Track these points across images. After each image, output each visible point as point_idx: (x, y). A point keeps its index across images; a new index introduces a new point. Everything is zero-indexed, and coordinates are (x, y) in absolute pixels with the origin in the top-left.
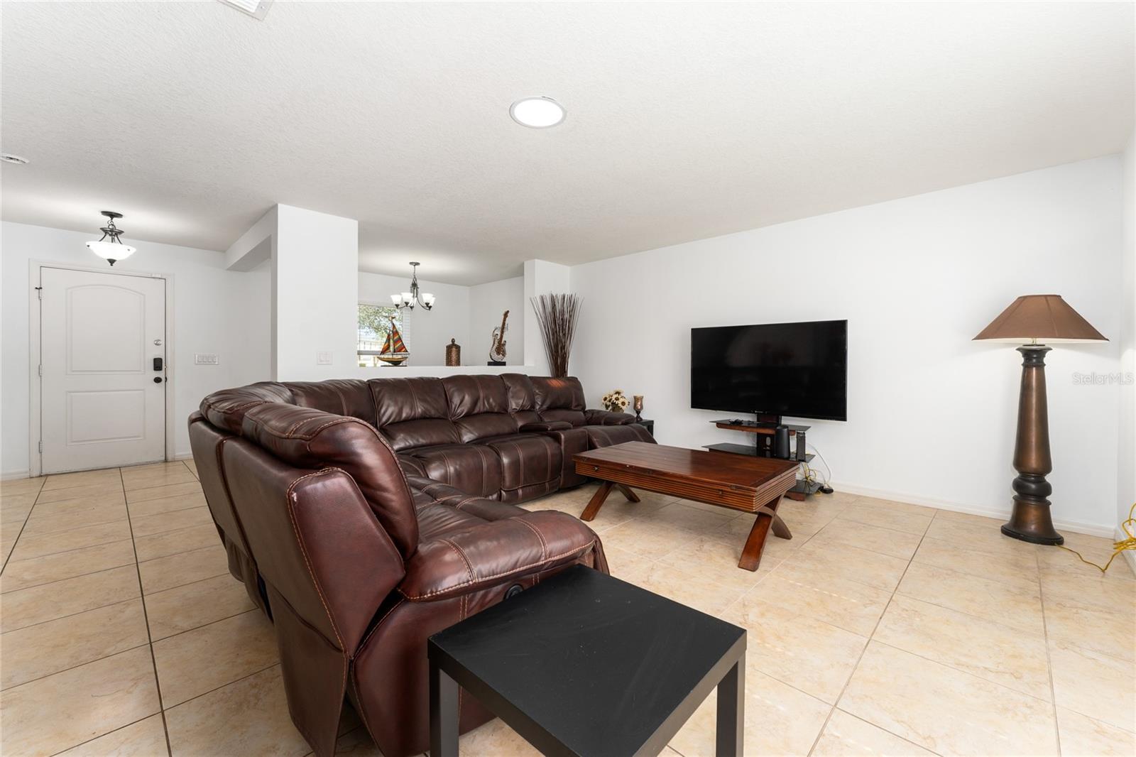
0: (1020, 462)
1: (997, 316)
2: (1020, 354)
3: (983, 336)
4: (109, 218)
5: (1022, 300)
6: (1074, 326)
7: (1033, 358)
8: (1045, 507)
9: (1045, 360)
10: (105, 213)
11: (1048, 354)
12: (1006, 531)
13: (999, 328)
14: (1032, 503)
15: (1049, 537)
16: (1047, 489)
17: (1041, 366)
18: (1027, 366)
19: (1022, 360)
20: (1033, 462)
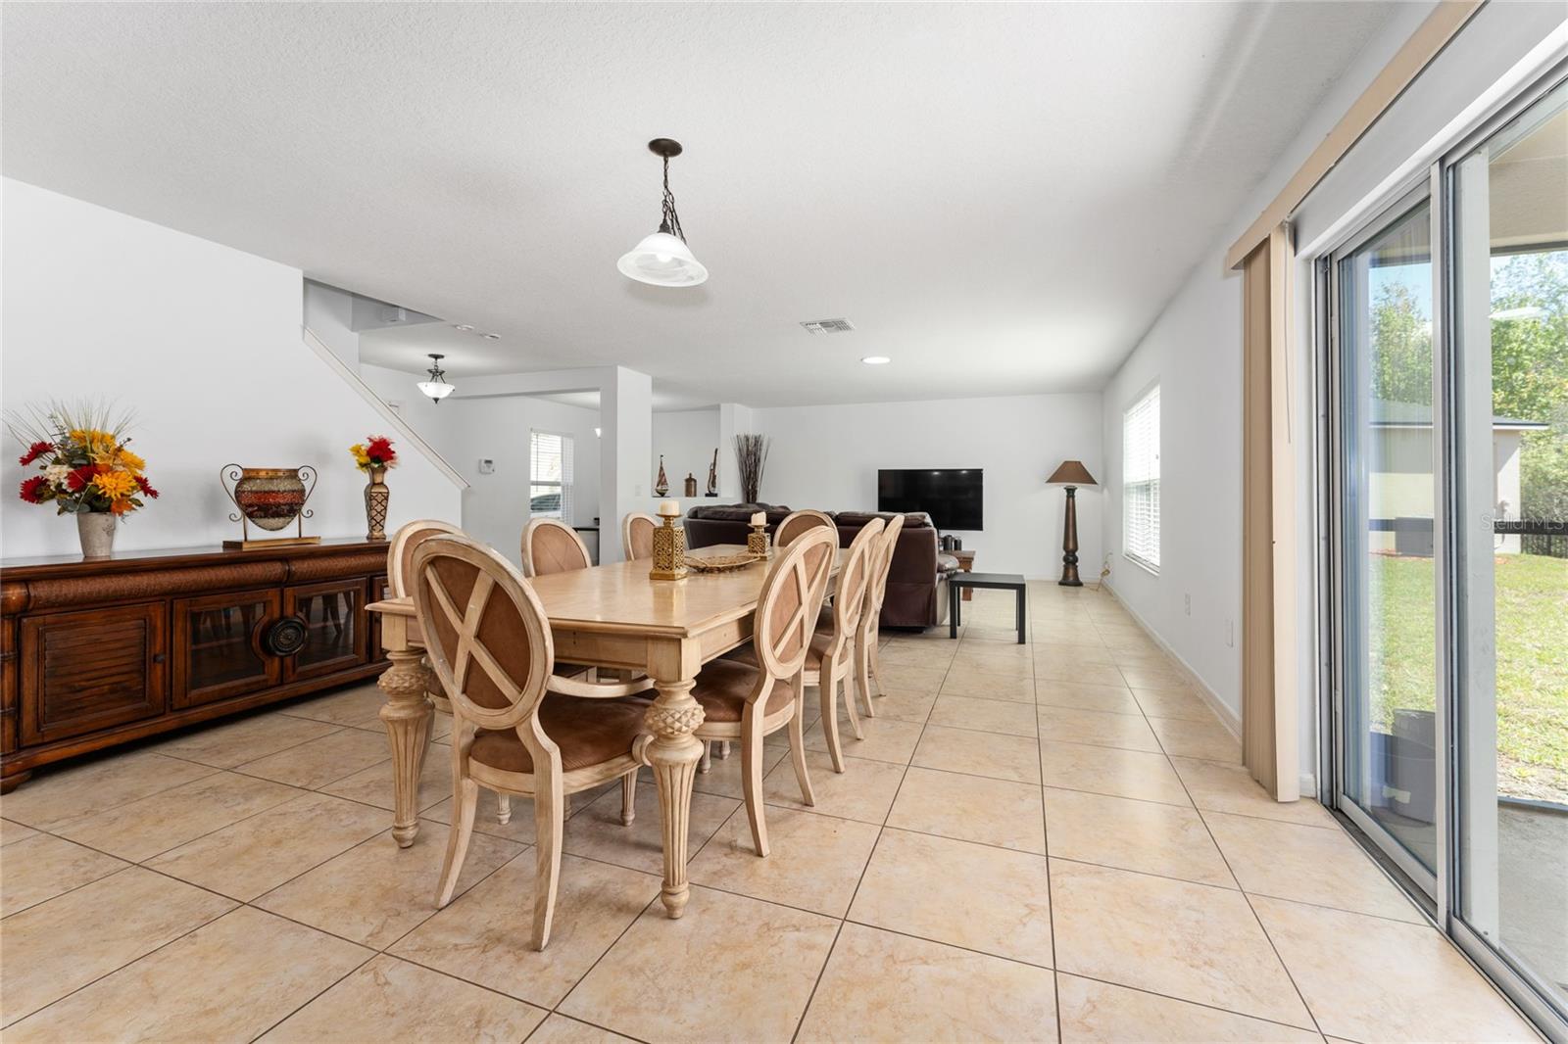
0: (1066, 547)
1: (1054, 471)
2: (1065, 491)
3: (1049, 481)
4: (434, 360)
5: (1066, 462)
6: (1087, 479)
7: (1071, 492)
8: (1076, 568)
9: (1075, 494)
10: (431, 356)
11: (1076, 491)
12: (1061, 584)
13: (1055, 478)
14: (1071, 566)
15: (1078, 584)
16: (1076, 560)
17: (1073, 497)
18: (1068, 497)
19: (1066, 494)
20: (1071, 546)
